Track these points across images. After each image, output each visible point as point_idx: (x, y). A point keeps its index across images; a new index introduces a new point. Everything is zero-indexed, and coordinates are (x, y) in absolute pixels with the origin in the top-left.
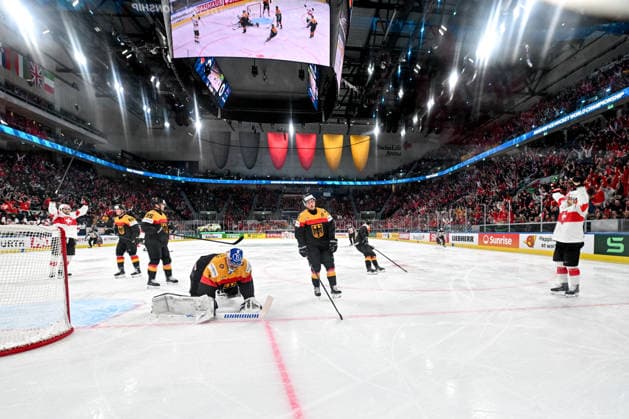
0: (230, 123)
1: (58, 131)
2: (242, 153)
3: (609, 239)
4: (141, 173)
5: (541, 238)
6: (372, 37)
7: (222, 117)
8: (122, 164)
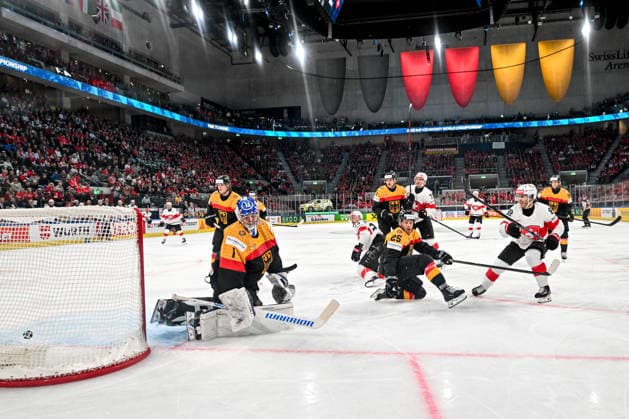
0: (345, 45)
1: (127, 79)
2: (363, 89)
4: (226, 129)
7: (334, 37)
8: (202, 119)
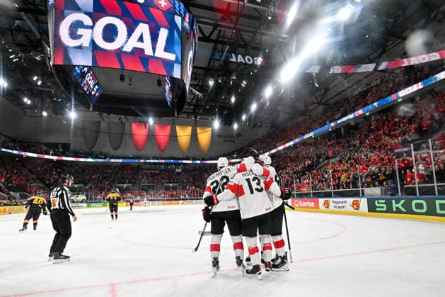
0: (100, 115)
2: (109, 138)
3: (376, 202)
4: (16, 152)
5: (333, 202)
6: (212, 61)
7: (94, 110)
